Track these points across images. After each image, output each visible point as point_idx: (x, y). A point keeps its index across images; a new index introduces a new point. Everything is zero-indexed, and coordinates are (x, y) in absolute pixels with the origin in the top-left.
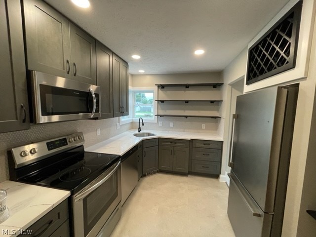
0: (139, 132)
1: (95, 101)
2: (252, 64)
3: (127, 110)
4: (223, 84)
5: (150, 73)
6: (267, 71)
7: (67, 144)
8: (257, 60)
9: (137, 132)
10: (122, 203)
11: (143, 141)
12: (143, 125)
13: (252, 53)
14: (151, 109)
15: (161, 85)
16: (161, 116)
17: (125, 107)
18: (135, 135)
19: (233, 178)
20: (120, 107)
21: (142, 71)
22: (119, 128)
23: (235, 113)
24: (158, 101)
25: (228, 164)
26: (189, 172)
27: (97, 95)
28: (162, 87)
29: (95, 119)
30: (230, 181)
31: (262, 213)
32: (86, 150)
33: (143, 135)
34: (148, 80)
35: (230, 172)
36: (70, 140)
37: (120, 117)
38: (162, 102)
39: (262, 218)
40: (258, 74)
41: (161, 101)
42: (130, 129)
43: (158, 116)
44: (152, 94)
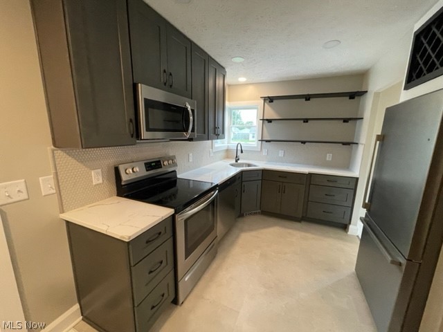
0: (236, 161)
1: (191, 118)
2: (418, 56)
3: (223, 133)
4: (367, 92)
5: (253, 82)
6: (439, 66)
7: (161, 167)
8: (426, 50)
9: (234, 162)
10: (218, 239)
11: (242, 172)
12: (242, 152)
13: (420, 38)
14: (248, 136)
15: (269, 97)
16: (267, 141)
17: (221, 128)
18: (232, 165)
19: (367, 224)
20: (215, 128)
21: (242, 80)
22: (212, 155)
23: (380, 133)
24: (263, 120)
25: (361, 205)
26: (303, 217)
27: (193, 111)
28: (271, 100)
29: (190, 140)
30: (364, 228)
31: (403, 261)
32: (178, 176)
33: (242, 165)
34: (251, 91)
35: (364, 216)
36: (165, 163)
37: (214, 141)
38: (270, 121)
39: (404, 267)
40: (425, 72)
41: (267, 120)
42: (224, 158)
43: (262, 141)
44: (255, 111)
